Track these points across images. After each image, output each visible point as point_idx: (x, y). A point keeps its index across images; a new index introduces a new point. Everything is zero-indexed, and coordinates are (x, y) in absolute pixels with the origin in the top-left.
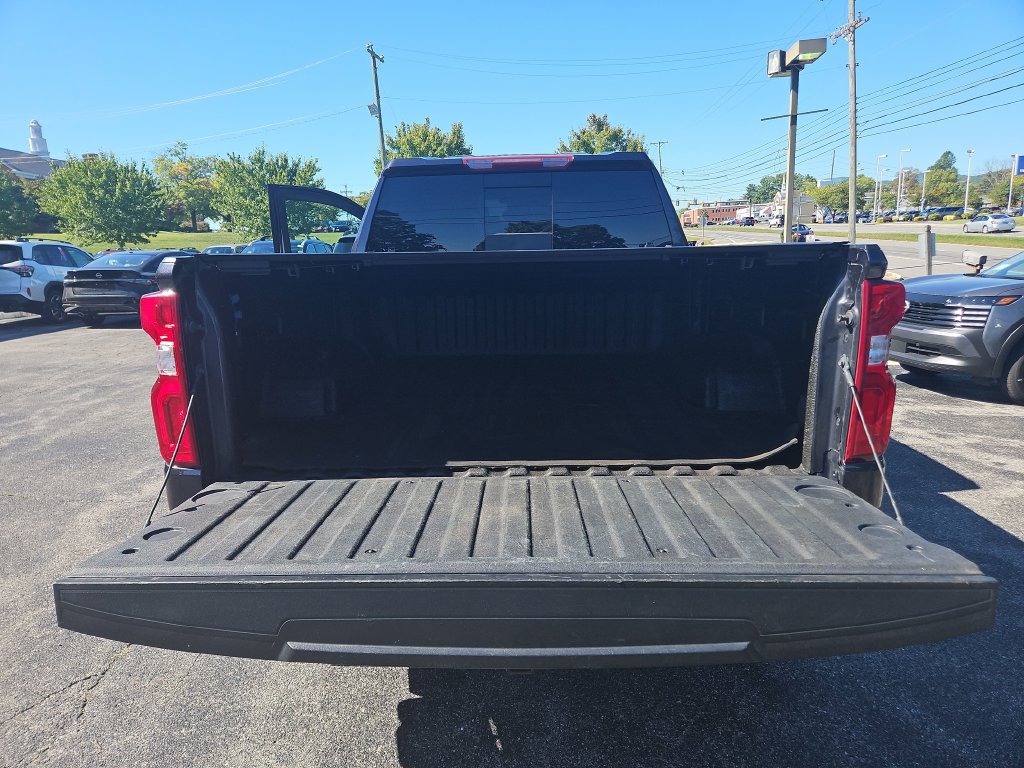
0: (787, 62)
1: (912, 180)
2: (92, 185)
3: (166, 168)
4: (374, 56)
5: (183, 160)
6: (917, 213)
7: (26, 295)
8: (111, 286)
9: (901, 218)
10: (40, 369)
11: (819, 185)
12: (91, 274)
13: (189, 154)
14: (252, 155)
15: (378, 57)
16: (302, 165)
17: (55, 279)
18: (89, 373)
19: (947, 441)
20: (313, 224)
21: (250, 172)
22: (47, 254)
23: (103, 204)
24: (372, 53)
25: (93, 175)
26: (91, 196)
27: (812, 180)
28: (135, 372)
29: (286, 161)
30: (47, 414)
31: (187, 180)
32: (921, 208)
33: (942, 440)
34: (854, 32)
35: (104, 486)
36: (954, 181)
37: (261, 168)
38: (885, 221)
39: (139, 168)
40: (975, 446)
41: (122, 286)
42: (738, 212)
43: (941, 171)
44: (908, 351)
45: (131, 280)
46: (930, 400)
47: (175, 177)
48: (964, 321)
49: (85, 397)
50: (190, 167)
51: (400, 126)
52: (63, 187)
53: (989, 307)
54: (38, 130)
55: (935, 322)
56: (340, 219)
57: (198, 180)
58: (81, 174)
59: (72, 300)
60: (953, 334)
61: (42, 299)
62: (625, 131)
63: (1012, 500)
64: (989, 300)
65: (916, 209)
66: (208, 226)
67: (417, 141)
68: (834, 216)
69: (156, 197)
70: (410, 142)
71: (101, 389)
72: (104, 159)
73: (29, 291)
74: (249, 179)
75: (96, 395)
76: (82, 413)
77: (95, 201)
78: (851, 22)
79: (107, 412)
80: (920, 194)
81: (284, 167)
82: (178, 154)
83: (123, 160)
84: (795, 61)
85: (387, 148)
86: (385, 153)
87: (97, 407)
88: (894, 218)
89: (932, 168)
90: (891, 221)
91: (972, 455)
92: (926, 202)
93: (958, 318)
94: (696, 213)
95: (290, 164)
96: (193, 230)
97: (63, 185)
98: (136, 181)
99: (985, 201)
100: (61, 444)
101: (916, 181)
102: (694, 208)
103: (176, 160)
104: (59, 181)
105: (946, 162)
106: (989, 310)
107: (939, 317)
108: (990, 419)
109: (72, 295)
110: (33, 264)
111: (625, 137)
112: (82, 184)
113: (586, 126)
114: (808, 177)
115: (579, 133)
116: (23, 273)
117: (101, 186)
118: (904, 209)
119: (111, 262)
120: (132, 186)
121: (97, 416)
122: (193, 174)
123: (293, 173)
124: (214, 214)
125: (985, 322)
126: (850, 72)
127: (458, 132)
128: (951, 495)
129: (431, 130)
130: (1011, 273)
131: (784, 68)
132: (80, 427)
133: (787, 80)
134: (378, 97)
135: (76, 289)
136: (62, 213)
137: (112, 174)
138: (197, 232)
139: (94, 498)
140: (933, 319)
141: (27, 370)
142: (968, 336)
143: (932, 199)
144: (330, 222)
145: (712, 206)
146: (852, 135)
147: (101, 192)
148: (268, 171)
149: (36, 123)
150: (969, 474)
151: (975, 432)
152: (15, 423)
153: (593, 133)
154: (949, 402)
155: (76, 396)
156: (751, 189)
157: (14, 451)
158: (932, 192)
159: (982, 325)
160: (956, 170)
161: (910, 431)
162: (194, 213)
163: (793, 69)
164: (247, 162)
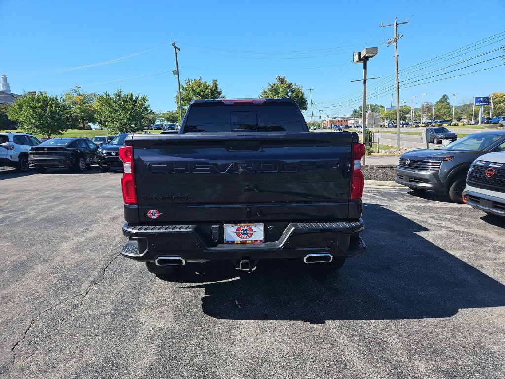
0: (361, 58)
1: (428, 108)
2: (35, 107)
3: (70, 98)
4: (176, 48)
5: (79, 95)
6: (430, 123)
7: (10, 158)
8: (51, 154)
9: (423, 125)
10: (23, 191)
11: (385, 109)
12: (42, 148)
13: (82, 92)
14: (115, 93)
15: (177, 48)
16: (140, 98)
17: (23, 151)
18: (47, 193)
19: (421, 216)
20: (144, 126)
21: (114, 101)
22: (20, 139)
23: (41, 116)
24: (174, 46)
25: (36, 102)
26: (35, 112)
27: (383, 107)
28: (68, 192)
29: (132, 96)
30: (34, 209)
31: (81, 104)
32: (433, 121)
33: (419, 215)
34: (396, 41)
35: (68, 235)
36: (448, 108)
37: (120, 99)
38: (416, 127)
39: (59, 98)
40: (432, 217)
41: (57, 154)
42: (349, 122)
43: (442, 104)
44: (410, 181)
45: (62, 152)
46: (419, 201)
47: (75, 103)
48: (431, 168)
49: (49, 202)
50: (82, 98)
51: (187, 81)
52: (21, 108)
53: (440, 162)
54: (5, 80)
55: (420, 168)
56: (156, 124)
57: (86, 104)
58: (30, 101)
59: (32, 161)
60: (427, 173)
61: (17, 160)
62: (293, 84)
63: (440, 235)
64: (441, 159)
65: (430, 121)
66: (90, 126)
67: (195, 87)
68: (392, 124)
69: (67, 112)
70: (192, 88)
71: (55, 199)
72: (42, 94)
73: (11, 157)
74: (114, 104)
75: (53, 201)
76: (50, 208)
77: (36, 115)
78: (395, 37)
79: (61, 207)
80: (432, 115)
81: (131, 98)
82: (76, 92)
83: (51, 95)
84: (365, 57)
85: (181, 90)
86: (180, 93)
87: (56, 206)
88: (420, 125)
89: (437, 102)
90: (419, 126)
91: (429, 220)
92: (435, 118)
93: (430, 167)
94: (329, 123)
95: (134, 98)
96: (83, 128)
97: (21, 106)
98: (57, 105)
99: (462, 118)
100: (44, 220)
101: (431, 108)
102: (329, 120)
103: (75, 94)
104: (19, 105)
105: (444, 99)
106: (441, 163)
107: (421, 166)
108: (441, 208)
109: (33, 158)
110: (14, 144)
111: (294, 87)
112: (31, 106)
113: (276, 82)
114: (381, 106)
115: (272, 85)
116: (8, 148)
117: (40, 107)
118: (424, 121)
119: (51, 143)
120: (56, 107)
121: (56, 209)
122: (84, 102)
123: (135, 101)
124: (94, 121)
125: (439, 168)
126: (395, 59)
127: (215, 84)
128: (417, 233)
129: (203, 82)
130: (453, 148)
131: (360, 59)
132: (50, 213)
133: (362, 65)
134: (177, 67)
135: (35, 156)
136: (20, 120)
137: (45, 102)
138: (85, 129)
139: (65, 239)
140: (419, 167)
141: (17, 192)
142: (433, 174)
143: (438, 117)
144: (152, 125)
145: (337, 119)
146: (396, 87)
147: (40, 110)
148: (123, 101)
149: (5, 75)
150: (426, 227)
151: (433, 213)
152: (21, 212)
153: (279, 85)
154: (426, 202)
155: (45, 202)
156: (355, 111)
157: (24, 222)
158: (438, 113)
159: (438, 169)
160: (449, 103)
161: (407, 212)
162: (83, 121)
163: (364, 60)
164: (112, 96)
